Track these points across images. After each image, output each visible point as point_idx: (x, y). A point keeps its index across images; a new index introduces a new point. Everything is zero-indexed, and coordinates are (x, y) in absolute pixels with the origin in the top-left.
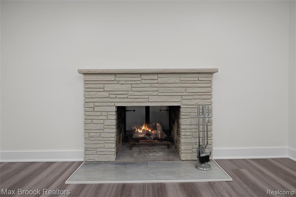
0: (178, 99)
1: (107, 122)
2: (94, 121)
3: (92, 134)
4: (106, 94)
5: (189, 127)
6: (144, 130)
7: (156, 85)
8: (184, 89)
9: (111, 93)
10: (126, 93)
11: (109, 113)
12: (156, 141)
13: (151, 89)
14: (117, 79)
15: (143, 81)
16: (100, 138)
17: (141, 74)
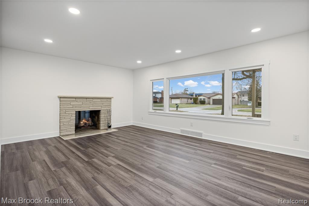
0: (100, 107)
1: (72, 118)
2: (66, 118)
3: (64, 124)
4: (71, 106)
5: (104, 117)
6: (83, 122)
7: (93, 102)
8: (102, 104)
9: (74, 106)
10: (80, 105)
11: (73, 114)
12: (89, 127)
13: (90, 104)
14: (76, 100)
15: (87, 101)
16: (68, 125)
17: (86, 98)
